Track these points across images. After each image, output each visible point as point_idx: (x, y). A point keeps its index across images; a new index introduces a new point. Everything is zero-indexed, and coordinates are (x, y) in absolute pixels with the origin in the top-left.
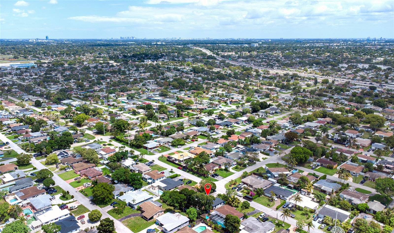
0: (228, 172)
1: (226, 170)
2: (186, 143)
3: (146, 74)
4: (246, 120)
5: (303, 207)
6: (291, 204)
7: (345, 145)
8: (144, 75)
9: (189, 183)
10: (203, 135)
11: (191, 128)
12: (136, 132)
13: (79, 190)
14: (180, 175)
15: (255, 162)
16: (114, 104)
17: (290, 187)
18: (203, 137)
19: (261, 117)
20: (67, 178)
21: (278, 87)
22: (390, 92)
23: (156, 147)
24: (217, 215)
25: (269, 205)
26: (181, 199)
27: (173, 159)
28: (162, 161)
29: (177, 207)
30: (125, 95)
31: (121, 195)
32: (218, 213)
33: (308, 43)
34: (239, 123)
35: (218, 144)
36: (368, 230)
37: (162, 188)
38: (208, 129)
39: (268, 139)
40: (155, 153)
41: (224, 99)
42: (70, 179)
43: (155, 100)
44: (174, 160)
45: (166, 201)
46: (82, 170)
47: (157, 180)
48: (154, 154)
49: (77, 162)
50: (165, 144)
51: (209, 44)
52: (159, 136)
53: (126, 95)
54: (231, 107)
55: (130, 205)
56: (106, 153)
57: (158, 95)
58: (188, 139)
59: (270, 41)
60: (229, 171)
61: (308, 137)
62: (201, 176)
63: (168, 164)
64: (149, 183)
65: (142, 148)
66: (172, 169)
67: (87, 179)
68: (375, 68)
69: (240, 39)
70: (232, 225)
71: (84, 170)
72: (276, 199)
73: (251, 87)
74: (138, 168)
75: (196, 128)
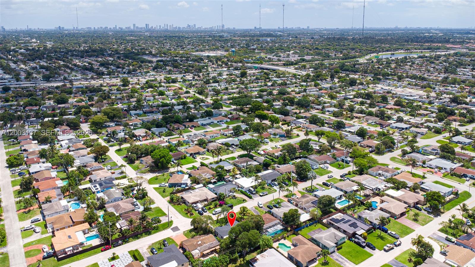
66: (114, 254)
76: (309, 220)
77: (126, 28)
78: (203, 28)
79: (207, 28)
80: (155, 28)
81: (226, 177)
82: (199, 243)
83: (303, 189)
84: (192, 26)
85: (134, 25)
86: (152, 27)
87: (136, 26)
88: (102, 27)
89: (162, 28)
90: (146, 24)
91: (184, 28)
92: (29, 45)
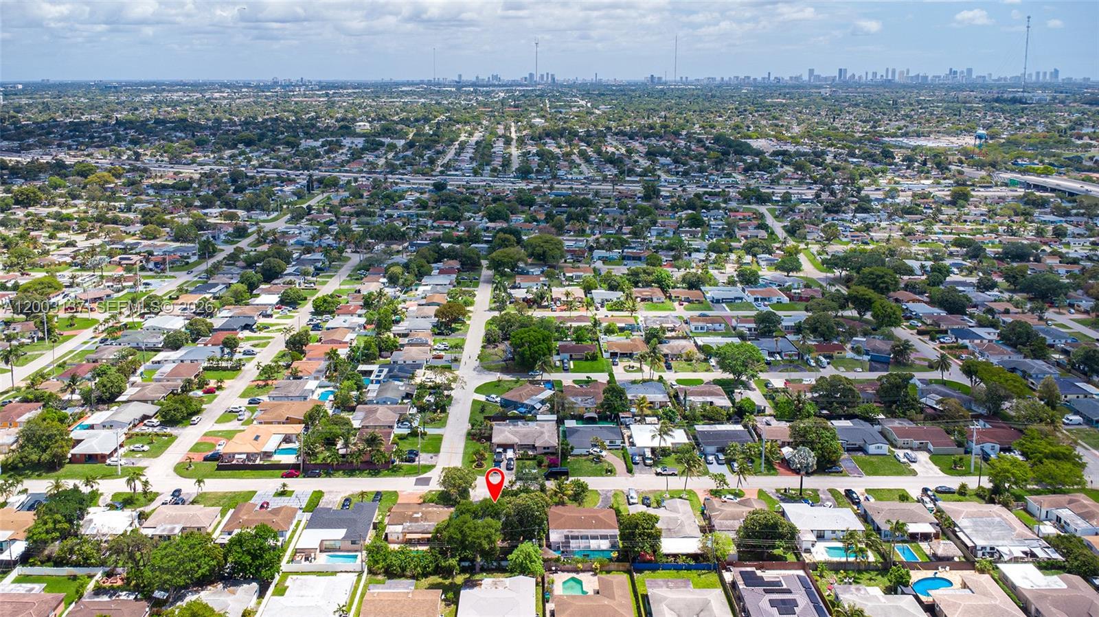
0: (428, 438)
1: (416, 433)
2: (202, 406)
4: (278, 304)
6: (646, 450)
10: (220, 369)
11: (156, 359)
14: (322, 492)
15: (445, 393)
17: (594, 420)
18: (225, 373)
21: (235, 207)
23: (120, 445)
24: (567, 537)
25: (611, 471)
27: (237, 456)
32: (566, 532)
34: (268, 312)
38: (215, 349)
39: (401, 334)
40: (143, 464)
44: (245, 460)
45: (404, 569)
48: (148, 467)
50: (135, 426)
52: (78, 410)
54: (174, 277)
58: (190, 391)
59: (20, 87)
65: (73, 465)
66: (284, 485)
68: (380, 144)
72: (604, 453)
73: (167, 217)
74: (177, 523)
75: (175, 355)
76: (688, 555)
77: (791, 78)
78: (995, 77)
79: (1005, 79)
80: (860, 77)
81: (621, 415)
82: (415, 515)
83: (778, 491)
84: (962, 72)
85: (811, 71)
86: (854, 75)
87: (816, 73)
88: (737, 77)
89: (878, 77)
90: (840, 70)
91: (936, 77)
92: (563, 111)
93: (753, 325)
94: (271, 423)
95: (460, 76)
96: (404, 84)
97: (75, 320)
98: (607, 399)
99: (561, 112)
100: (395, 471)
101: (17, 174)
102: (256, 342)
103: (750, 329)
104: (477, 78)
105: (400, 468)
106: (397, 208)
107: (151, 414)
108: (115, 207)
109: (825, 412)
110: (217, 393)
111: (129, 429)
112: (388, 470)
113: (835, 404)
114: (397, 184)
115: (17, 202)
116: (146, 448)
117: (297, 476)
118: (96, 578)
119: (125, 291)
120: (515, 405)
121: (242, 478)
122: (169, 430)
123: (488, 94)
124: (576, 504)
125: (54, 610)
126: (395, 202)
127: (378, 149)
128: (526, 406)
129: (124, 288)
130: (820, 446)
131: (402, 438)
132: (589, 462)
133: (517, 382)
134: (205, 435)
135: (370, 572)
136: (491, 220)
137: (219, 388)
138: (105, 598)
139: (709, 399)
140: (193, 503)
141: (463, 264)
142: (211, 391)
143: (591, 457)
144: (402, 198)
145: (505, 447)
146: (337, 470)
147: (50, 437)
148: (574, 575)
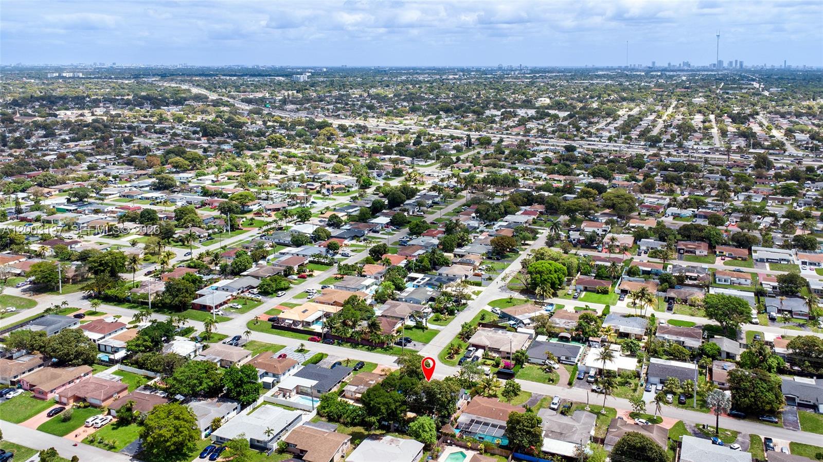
0: (426, 331)
1: (419, 327)
2: (291, 285)
3: (81, 143)
4: (387, 224)
5: (616, 370)
6: (592, 369)
7: (595, 248)
8: (76, 146)
9: (360, 368)
10: (318, 263)
11: (283, 251)
12: (146, 275)
13: (80, 439)
14: (327, 355)
15: (463, 301)
16: (40, 216)
17: (565, 339)
18: (319, 266)
19: (411, 213)
20: (21, 417)
21: (405, 155)
22: (599, 154)
23: (225, 303)
24: (472, 421)
25: (553, 380)
26: (396, 401)
27: (287, 321)
28: (262, 331)
29: (374, 423)
30: (53, 193)
31: (218, 427)
32: (474, 417)
33: (402, 74)
34: (378, 229)
35: (365, 276)
36: (757, 387)
37: (309, 391)
38: (323, 250)
39: (459, 255)
40: (230, 317)
41: (312, 185)
42: (30, 417)
43: (147, 198)
44: (291, 324)
45: (340, 417)
46: (59, 387)
47: (284, 374)
48: (231, 319)
49: (30, 371)
50: (242, 292)
51: (196, 75)
52: (215, 277)
53: (57, 192)
54: (334, 199)
55: (255, 445)
56: (102, 335)
57: (148, 188)
58: (290, 274)
59: (325, 70)
60: (427, 329)
61: (527, 242)
62: (375, 348)
63: (278, 334)
64: (267, 386)
65: (189, 310)
67: (85, 407)
68: (548, 115)
69: (258, 66)
70: (528, 432)
71: (63, 385)
72: (556, 366)
73: (353, 159)
74: (219, 356)
75: (294, 250)
76: (564, 457)
81: (591, 338)
82: (370, 382)
92: (731, 92)
93: (776, 284)
94: (323, 303)
95: (654, 63)
96: (602, 70)
97: (254, 222)
98: (580, 325)
99: (727, 93)
100: (386, 350)
101: (283, 126)
102: (354, 248)
103: (774, 288)
104: (669, 64)
105: (391, 348)
106: (527, 163)
107: (255, 285)
108: (328, 151)
109: (796, 368)
110: (308, 279)
111: (238, 294)
112: (382, 348)
113: (807, 363)
114: (538, 145)
115: (270, 144)
116: (240, 307)
117: (318, 341)
118: (156, 380)
119: (297, 206)
120: (510, 318)
121: (284, 336)
122: (260, 297)
123: (671, 77)
124: (505, 399)
125: (118, 393)
126: (527, 158)
127: (543, 119)
128: (517, 320)
129: (297, 203)
130: (753, 394)
131: (408, 328)
132: (541, 371)
133: (526, 302)
134: (281, 305)
135: (318, 413)
136: (594, 177)
137: (311, 276)
138: (148, 392)
139: (682, 339)
140: (242, 346)
141: (547, 209)
142: (304, 277)
143: (545, 367)
144: (534, 155)
145: (477, 347)
146: (347, 342)
147: (179, 290)
148: (463, 450)
